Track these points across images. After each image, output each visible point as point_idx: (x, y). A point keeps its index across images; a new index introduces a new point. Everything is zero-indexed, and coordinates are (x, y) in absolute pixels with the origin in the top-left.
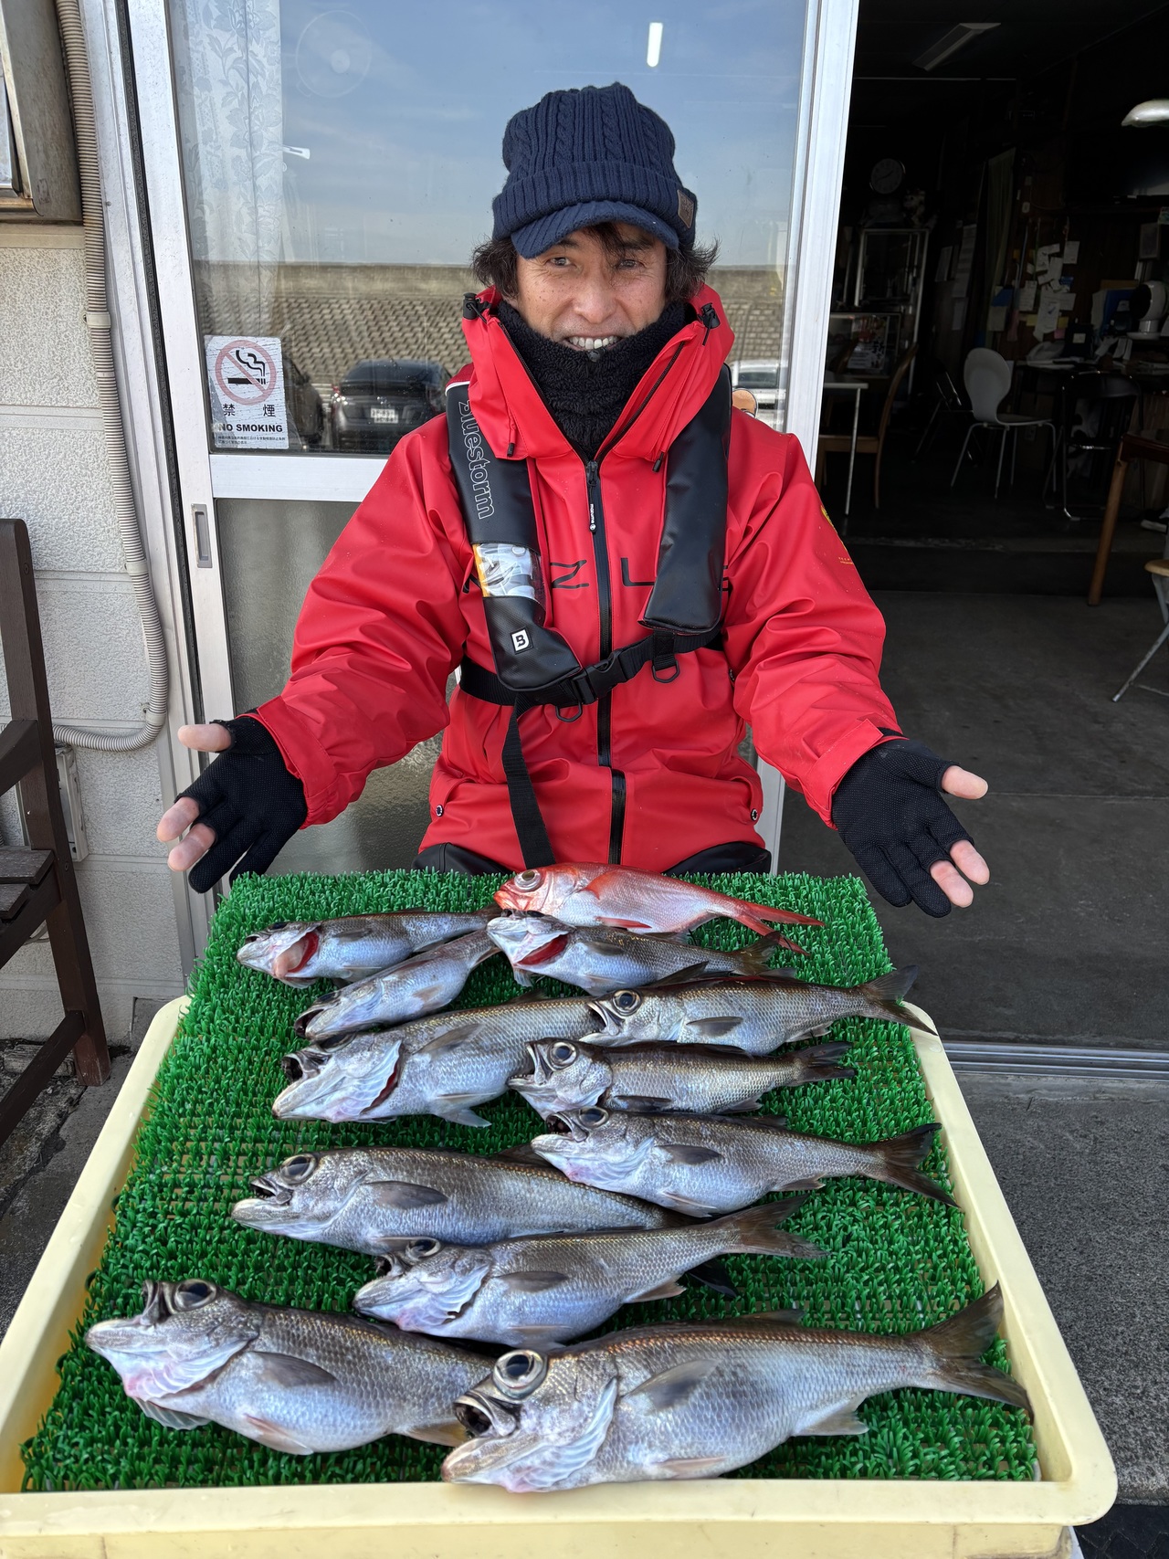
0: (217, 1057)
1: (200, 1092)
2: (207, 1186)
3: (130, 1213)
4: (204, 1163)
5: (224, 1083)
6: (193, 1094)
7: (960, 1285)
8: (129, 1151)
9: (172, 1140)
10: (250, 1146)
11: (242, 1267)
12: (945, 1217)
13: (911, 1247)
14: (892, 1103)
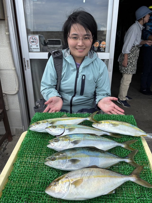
0: (30, 141)
1: (28, 147)
3: (15, 166)
4: (27, 158)
5: (31, 145)
6: (26, 147)
8: (16, 156)
9: (23, 154)
10: (35, 156)
11: (32, 177)
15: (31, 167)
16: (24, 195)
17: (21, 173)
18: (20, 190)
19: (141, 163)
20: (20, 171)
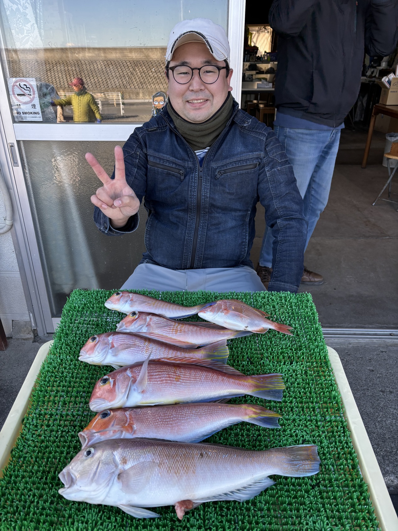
0: (63, 363)
1: (56, 377)
2: (57, 414)
3: (28, 426)
4: (56, 405)
5: (64, 374)
6: (53, 378)
7: (349, 461)
8: (29, 401)
9: (44, 396)
10: (74, 399)
11: (69, 447)
12: (342, 433)
13: (329, 445)
14: (322, 385)
15: (66, 426)
16: (49, 490)
17: (43, 441)
18: (40, 479)
19: (325, 408)
20: (40, 436)
